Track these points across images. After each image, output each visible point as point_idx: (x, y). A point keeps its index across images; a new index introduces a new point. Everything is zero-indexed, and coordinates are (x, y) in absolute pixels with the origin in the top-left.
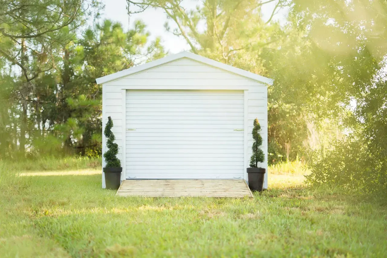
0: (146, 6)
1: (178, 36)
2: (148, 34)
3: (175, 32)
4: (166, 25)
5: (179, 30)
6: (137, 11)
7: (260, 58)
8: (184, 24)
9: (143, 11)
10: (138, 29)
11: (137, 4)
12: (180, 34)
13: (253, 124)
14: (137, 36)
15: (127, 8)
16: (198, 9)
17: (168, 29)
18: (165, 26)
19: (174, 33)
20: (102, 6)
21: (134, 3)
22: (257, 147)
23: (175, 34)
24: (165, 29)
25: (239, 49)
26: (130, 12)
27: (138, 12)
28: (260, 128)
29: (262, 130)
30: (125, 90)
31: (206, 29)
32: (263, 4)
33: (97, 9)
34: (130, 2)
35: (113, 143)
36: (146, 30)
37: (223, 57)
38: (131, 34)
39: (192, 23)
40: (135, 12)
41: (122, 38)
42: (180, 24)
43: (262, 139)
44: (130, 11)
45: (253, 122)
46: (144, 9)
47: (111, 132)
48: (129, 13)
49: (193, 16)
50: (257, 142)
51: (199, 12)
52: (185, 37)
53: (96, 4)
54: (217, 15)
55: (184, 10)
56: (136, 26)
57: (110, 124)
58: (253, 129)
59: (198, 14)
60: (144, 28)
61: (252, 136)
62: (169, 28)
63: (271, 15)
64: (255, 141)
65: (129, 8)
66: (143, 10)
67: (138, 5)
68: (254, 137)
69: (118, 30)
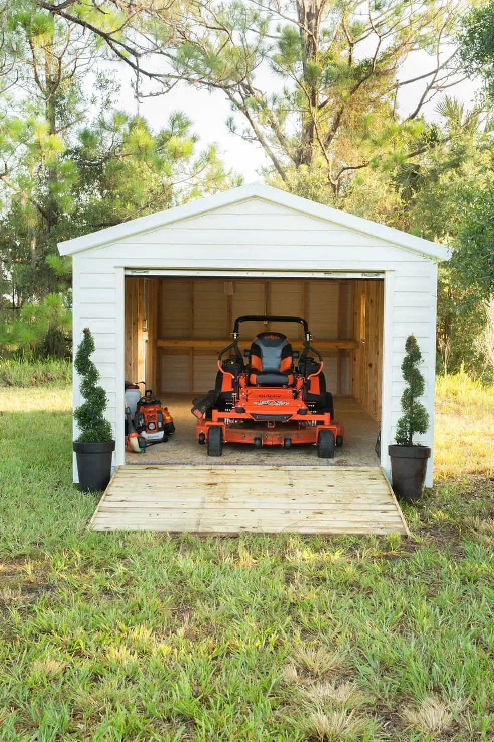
0: (173, 80)
1: (251, 141)
2: (194, 139)
3: (246, 134)
4: (230, 122)
5: (252, 130)
6: (154, 92)
7: (394, 183)
8: (261, 120)
9: (167, 91)
10: (177, 129)
11: (157, 77)
12: (255, 139)
13: (404, 347)
14: (174, 141)
15: (132, 85)
16: (286, 93)
17: (233, 130)
18: (228, 124)
19: (242, 137)
20: (115, 88)
21: (151, 76)
22: (412, 400)
23: (245, 139)
24: (228, 129)
25: (359, 167)
26: (141, 94)
27: (157, 94)
28: (420, 356)
29: (423, 361)
30: (123, 269)
31: (300, 130)
32: (401, 84)
33: (107, 92)
34: (140, 73)
35: (95, 387)
36: (191, 130)
37: (330, 180)
38: (163, 139)
39: (276, 119)
40: (151, 95)
41: (146, 146)
42: (255, 120)
43: (423, 381)
44: (139, 91)
45: (404, 343)
46: (170, 88)
47: (91, 362)
48: (138, 95)
49: (276, 107)
50: (413, 388)
51: (288, 98)
52: (264, 144)
53: (104, 83)
54: (320, 105)
55: (263, 95)
56: (173, 122)
57: (88, 346)
58: (405, 358)
59: (286, 103)
60: (189, 127)
61: (401, 373)
62: (235, 128)
63: (419, 103)
64: (408, 386)
65: (137, 85)
66: (167, 88)
67: (159, 80)
68: (406, 377)
69: (139, 132)
